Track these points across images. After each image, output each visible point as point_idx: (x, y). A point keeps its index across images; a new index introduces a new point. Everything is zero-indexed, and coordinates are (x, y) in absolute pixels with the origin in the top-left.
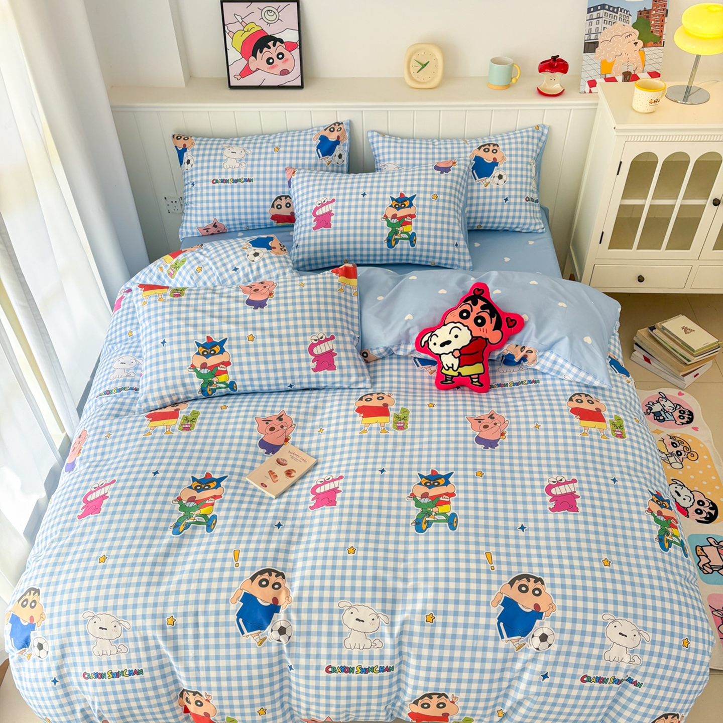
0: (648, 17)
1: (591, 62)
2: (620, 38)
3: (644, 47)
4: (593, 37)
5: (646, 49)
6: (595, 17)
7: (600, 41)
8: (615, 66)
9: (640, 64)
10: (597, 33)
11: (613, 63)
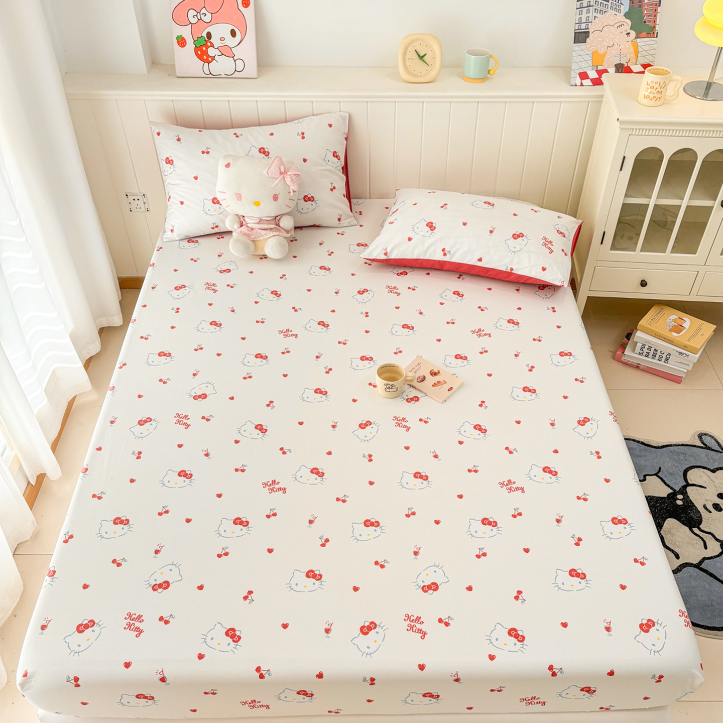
0: (640, 6)
1: (582, 53)
2: (612, 28)
3: (637, 37)
4: (583, 26)
5: (638, 40)
6: (585, 5)
7: (591, 30)
8: (607, 57)
9: (633, 56)
10: (588, 22)
11: (604, 55)
